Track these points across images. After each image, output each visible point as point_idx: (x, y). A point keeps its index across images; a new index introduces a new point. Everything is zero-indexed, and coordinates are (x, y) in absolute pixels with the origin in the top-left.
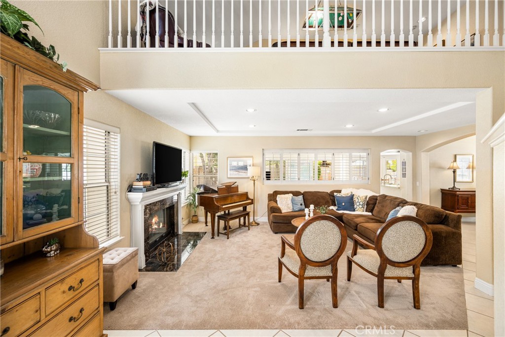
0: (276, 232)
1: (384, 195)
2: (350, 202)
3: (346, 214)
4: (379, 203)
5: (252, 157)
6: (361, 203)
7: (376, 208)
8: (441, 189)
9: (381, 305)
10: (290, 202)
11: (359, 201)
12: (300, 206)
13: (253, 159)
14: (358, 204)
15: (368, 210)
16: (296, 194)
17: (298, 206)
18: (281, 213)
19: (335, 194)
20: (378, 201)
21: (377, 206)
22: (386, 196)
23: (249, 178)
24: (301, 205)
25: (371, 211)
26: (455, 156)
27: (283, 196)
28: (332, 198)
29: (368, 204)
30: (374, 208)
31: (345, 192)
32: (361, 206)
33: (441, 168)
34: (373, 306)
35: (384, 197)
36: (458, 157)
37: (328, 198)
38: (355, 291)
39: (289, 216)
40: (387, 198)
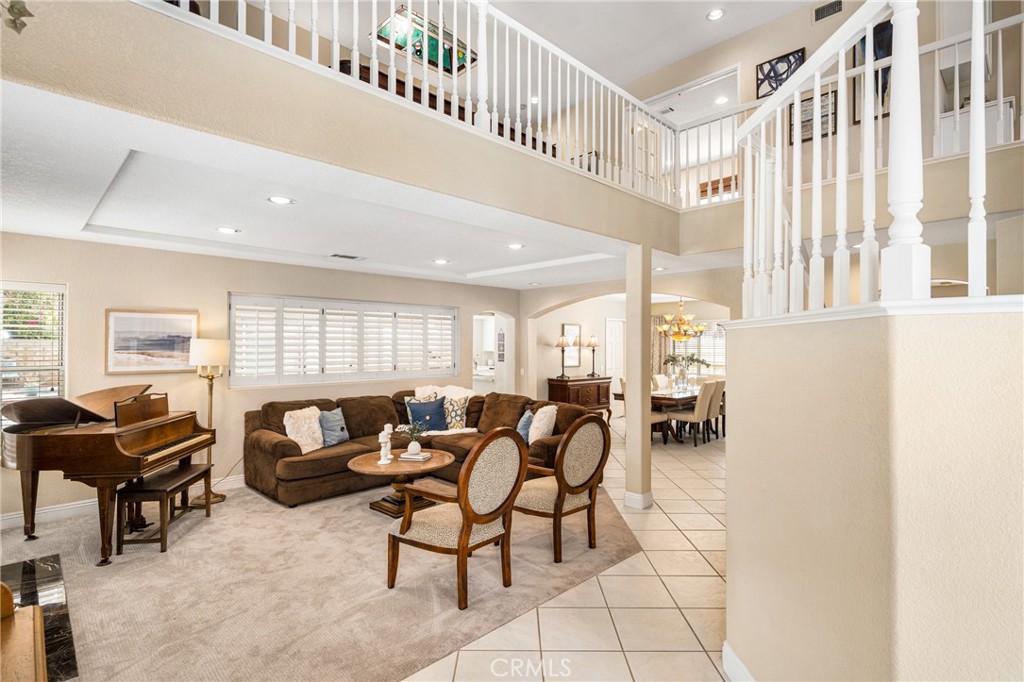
0: (294, 503)
1: (494, 393)
2: (437, 413)
3: (435, 436)
4: (488, 408)
5: (196, 312)
6: (459, 412)
7: (483, 418)
8: (549, 380)
9: (558, 559)
10: (316, 426)
11: (456, 408)
12: (339, 433)
13: (198, 317)
14: (453, 414)
15: (469, 424)
16: (325, 405)
17: (337, 434)
18: (302, 455)
19: (407, 399)
20: (485, 406)
21: (486, 415)
22: (498, 395)
23: (195, 372)
24: (342, 429)
25: (475, 426)
26: (563, 326)
27: (298, 413)
28: (400, 408)
29: (468, 413)
30: (479, 418)
31: (424, 394)
32: (458, 418)
33: (548, 345)
34: (549, 564)
35: (495, 396)
36: (566, 327)
37: (392, 408)
38: (517, 556)
39: (326, 459)
40: (500, 399)
